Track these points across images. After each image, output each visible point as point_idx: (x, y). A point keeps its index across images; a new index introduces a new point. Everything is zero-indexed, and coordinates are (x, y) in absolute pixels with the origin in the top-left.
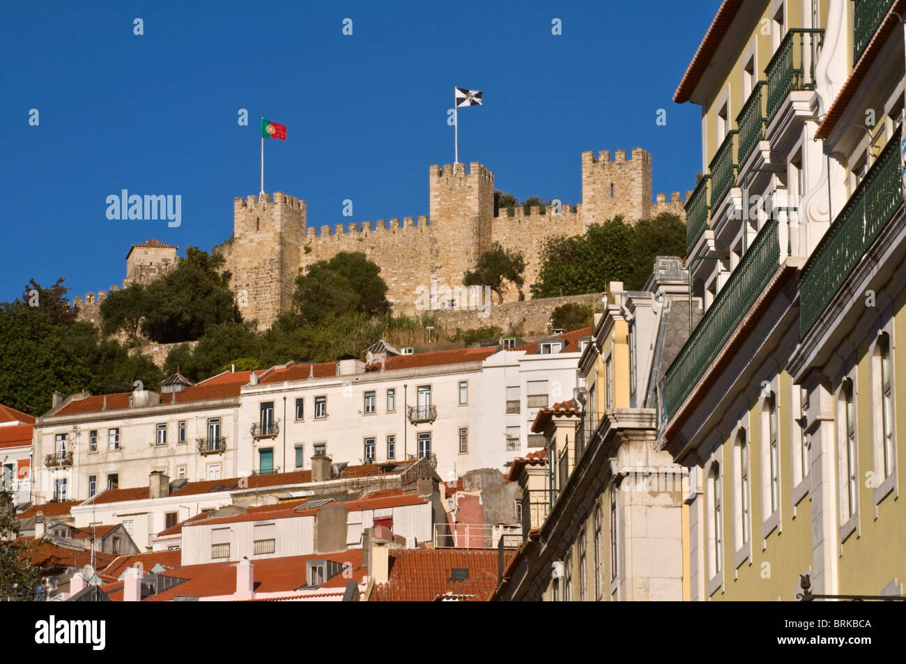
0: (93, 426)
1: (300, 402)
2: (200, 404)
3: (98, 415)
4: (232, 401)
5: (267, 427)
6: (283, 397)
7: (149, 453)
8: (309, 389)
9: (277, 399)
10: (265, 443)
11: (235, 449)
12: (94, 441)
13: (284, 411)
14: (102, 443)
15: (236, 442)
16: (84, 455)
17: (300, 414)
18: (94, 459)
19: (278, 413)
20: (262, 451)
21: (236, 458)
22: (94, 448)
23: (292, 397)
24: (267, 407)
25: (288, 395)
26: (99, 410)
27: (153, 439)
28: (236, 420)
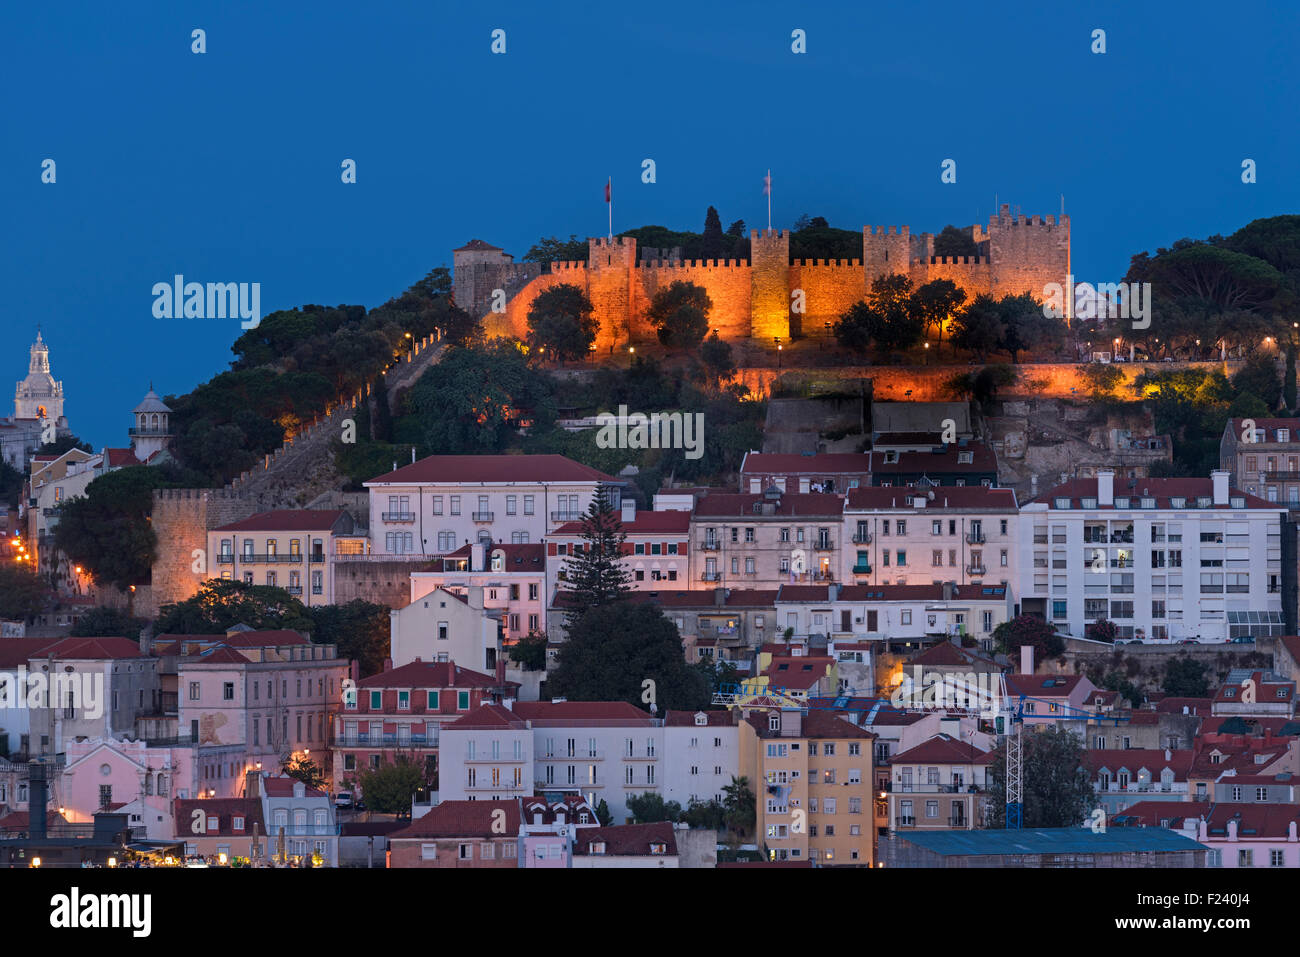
0: (735, 525)
1: (886, 523)
2: (813, 517)
3: (738, 517)
4: (836, 517)
5: (862, 537)
6: (874, 518)
7: (776, 547)
8: (894, 516)
9: (870, 519)
10: (862, 547)
11: (840, 549)
12: (735, 535)
13: (874, 527)
14: (741, 537)
15: (840, 545)
16: (728, 544)
17: (886, 531)
18: (735, 547)
19: (871, 530)
20: (859, 553)
21: (840, 556)
22: (735, 539)
23: (881, 519)
24: (862, 523)
25: (878, 517)
26: (739, 514)
27: (779, 537)
28: (840, 531)
